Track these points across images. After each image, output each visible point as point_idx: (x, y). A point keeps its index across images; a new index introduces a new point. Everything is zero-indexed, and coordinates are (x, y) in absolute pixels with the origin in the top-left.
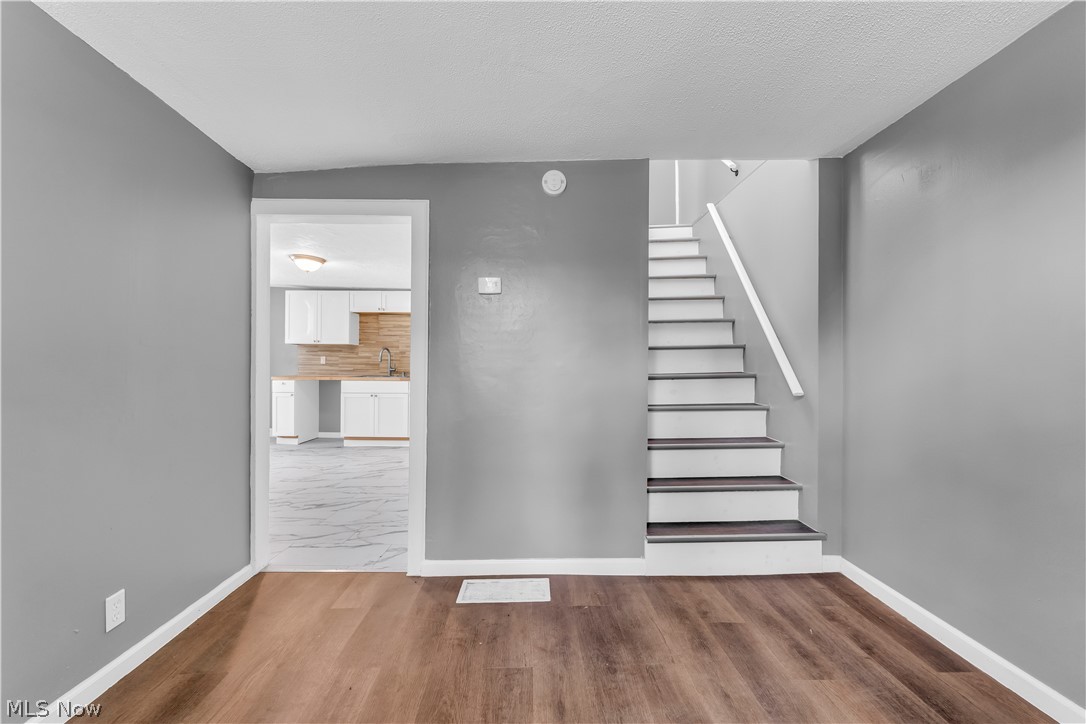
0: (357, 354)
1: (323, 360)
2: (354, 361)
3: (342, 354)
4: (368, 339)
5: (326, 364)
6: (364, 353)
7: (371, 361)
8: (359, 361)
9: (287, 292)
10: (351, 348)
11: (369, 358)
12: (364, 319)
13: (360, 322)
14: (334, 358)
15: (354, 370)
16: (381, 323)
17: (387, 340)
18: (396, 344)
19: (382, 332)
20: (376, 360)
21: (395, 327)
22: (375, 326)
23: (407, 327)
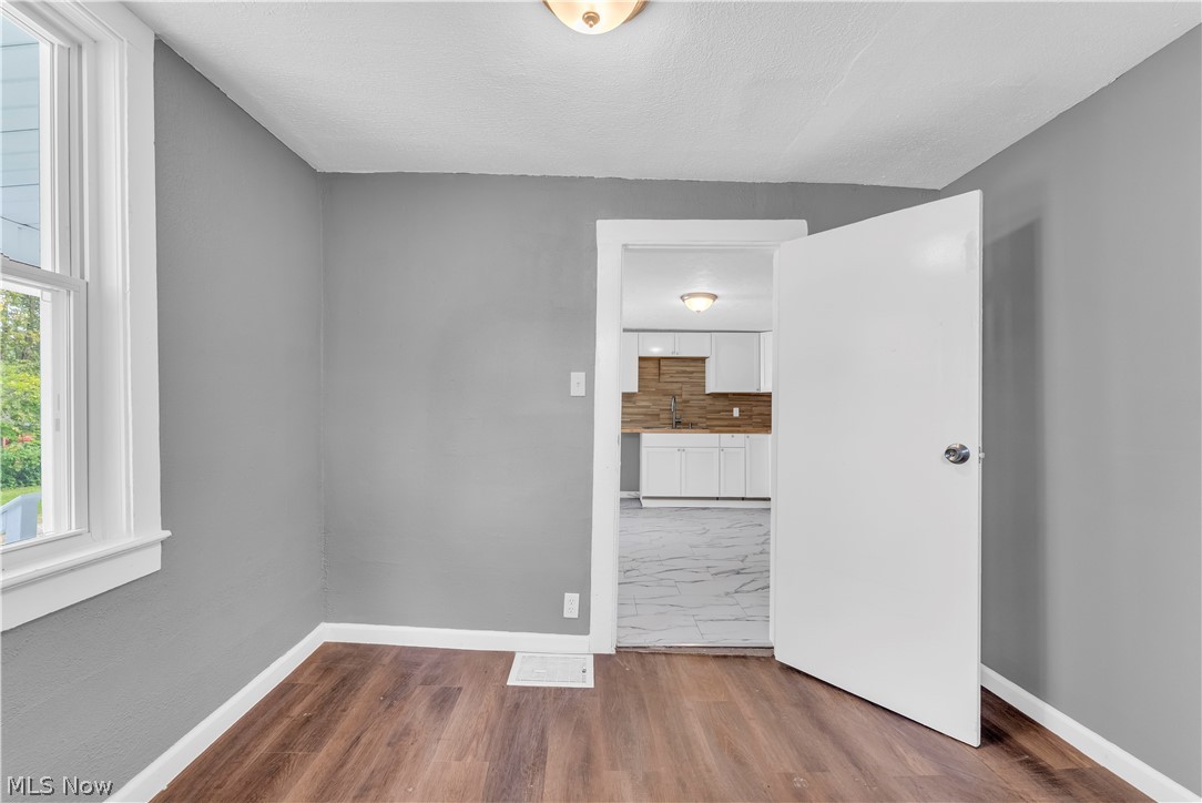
0: (636, 402)
2: (631, 410)
4: (647, 387)
6: (645, 402)
7: (649, 411)
8: (636, 410)
10: (628, 397)
11: (648, 407)
12: (645, 364)
13: (640, 368)
15: (631, 421)
16: (663, 368)
17: (669, 387)
18: (679, 392)
19: (663, 378)
20: (655, 409)
21: (678, 373)
22: (656, 371)
23: (692, 372)
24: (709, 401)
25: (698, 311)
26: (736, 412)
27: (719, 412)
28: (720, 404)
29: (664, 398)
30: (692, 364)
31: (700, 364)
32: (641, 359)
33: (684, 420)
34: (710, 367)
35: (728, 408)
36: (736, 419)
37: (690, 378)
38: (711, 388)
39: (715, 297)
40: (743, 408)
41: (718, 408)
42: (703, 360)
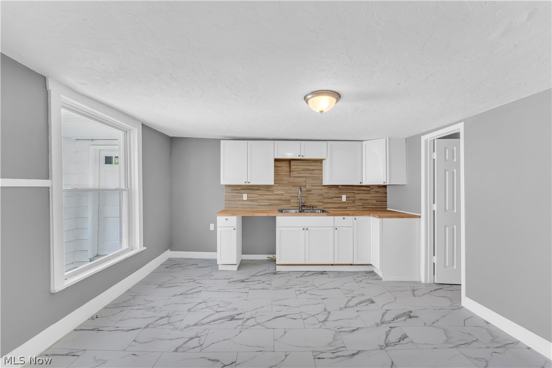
0: (272, 192)
1: (245, 197)
2: (270, 197)
3: (260, 192)
4: (281, 180)
5: (248, 200)
6: (279, 191)
7: (283, 197)
8: (273, 197)
9: (221, 141)
10: (268, 187)
11: (282, 195)
12: (279, 164)
13: (275, 166)
14: (255, 195)
15: (270, 205)
16: (292, 167)
17: (297, 180)
18: (304, 184)
19: (293, 174)
20: (287, 196)
21: (303, 170)
22: (288, 169)
23: (313, 170)
24: (325, 190)
25: (322, 112)
26: (344, 198)
27: (332, 198)
28: (333, 192)
29: (293, 189)
30: (313, 164)
31: (318, 164)
32: (276, 160)
33: (307, 204)
34: (326, 166)
35: (339, 195)
36: (344, 203)
37: (311, 174)
38: (327, 181)
39: (338, 96)
40: (349, 195)
41: (332, 196)
42: (320, 161)
